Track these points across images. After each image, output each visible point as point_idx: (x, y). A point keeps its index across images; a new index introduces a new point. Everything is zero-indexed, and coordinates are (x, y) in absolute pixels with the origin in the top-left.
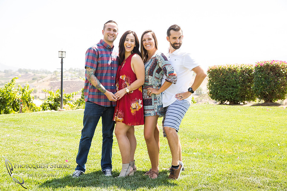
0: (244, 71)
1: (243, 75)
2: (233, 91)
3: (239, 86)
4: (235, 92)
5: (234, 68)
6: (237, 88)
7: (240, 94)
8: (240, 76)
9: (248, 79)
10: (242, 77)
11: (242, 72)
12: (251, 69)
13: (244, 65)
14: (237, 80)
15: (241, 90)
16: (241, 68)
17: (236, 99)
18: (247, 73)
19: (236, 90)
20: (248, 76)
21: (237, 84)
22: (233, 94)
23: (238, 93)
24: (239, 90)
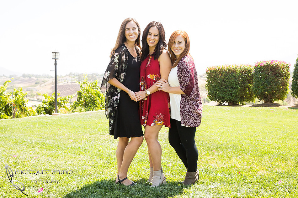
0: (243, 71)
1: (242, 76)
2: (232, 92)
3: (239, 87)
4: (235, 93)
5: (234, 69)
6: (237, 88)
7: (239, 95)
8: (240, 76)
9: (247, 79)
10: (242, 78)
11: (242, 72)
12: (250, 69)
13: (244, 66)
14: (236, 80)
15: (240, 90)
16: (241, 68)
17: (235, 100)
18: (246, 74)
19: (235, 91)
20: (247, 76)
21: (237, 84)
22: (233, 95)
23: (237, 94)
24: (239, 91)
